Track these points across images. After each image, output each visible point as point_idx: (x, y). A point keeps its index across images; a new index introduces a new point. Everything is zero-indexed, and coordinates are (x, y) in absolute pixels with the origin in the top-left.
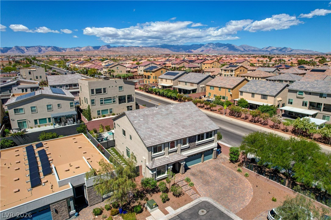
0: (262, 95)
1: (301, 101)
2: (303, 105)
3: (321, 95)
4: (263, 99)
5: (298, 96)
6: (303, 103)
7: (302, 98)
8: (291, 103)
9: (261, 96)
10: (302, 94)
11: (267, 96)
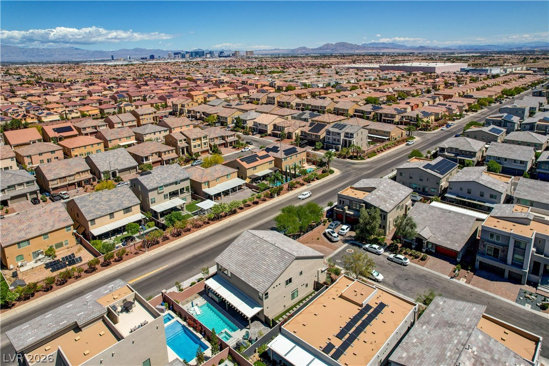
0: (124, 209)
1: (162, 195)
2: (165, 198)
3: (176, 183)
4: (126, 213)
5: (160, 191)
6: (165, 196)
7: (163, 192)
8: (154, 202)
9: (123, 211)
10: (162, 188)
11: (131, 207)
